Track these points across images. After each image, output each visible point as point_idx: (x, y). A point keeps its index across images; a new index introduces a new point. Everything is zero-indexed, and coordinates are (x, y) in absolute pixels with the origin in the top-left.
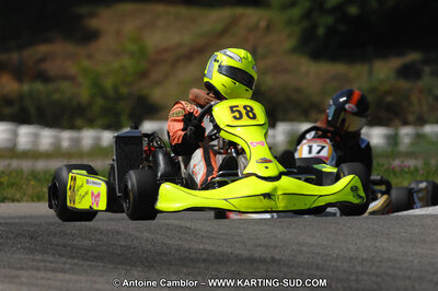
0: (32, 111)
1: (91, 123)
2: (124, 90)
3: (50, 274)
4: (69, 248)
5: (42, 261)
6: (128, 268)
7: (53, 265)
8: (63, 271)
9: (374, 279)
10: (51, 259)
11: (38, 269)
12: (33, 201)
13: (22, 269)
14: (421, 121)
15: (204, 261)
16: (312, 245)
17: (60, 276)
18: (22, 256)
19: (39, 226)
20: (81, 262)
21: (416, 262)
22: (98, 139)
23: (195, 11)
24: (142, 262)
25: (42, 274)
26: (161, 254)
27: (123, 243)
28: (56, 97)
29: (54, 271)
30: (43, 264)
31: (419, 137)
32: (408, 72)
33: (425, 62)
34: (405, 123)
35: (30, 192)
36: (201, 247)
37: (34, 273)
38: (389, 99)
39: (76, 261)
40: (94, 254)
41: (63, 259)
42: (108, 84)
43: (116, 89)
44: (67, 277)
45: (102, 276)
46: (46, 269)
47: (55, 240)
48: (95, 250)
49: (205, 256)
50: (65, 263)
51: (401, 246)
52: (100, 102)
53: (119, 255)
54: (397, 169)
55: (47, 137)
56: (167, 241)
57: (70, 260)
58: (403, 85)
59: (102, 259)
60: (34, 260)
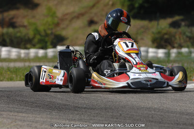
0: (8, 40)
1: (34, 46)
2: (49, 32)
3: (16, 114)
4: (24, 102)
5: (13, 108)
6: (51, 111)
8: (22, 112)
9: (160, 116)
10: (16, 107)
11: (11, 112)
12: (8, 81)
13: (4, 111)
14: (180, 47)
15: (85, 108)
17: (20, 114)
18: (4, 106)
19: (12, 92)
20: (30, 108)
21: (178, 109)
22: (37, 53)
24: (57, 109)
25: (12, 113)
26: (65, 105)
27: (49, 100)
28: (18, 35)
29: (17, 112)
30: (13, 109)
31: (179, 53)
32: (175, 25)
33: (182, 20)
34: (173, 47)
35: (7, 77)
37: (9, 113)
38: (166, 37)
39: (28, 108)
40: (36, 104)
41: (22, 107)
43: (45, 31)
44: (24, 115)
45: (39, 115)
46: (14, 111)
47: (18, 98)
49: (85, 106)
50: (23, 109)
51: (172, 102)
52: (38, 37)
53: (47, 105)
55: (14, 52)
56: (68, 99)
57: (25, 108)
58: (173, 30)
59: (39, 107)
60: (9, 107)
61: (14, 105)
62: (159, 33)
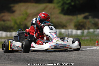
2: (22, 23)
4: (10, 59)
6: (23, 63)
7: (6, 62)
8: (8, 64)
9: (79, 64)
10: (6, 61)
11: (3, 64)
14: (89, 28)
16: (65, 57)
20: (13, 62)
23: (37, 5)
24: (26, 61)
26: (31, 60)
27: (22, 57)
29: (6, 64)
31: (88, 32)
32: (86, 18)
33: (90, 15)
34: (85, 29)
36: (40, 58)
37: (2, 64)
38: (82, 24)
39: (11, 61)
40: (15, 60)
41: (8, 61)
42: (18, 22)
43: (20, 23)
44: (10, 65)
46: (5, 63)
47: (7, 57)
48: (16, 59)
49: (40, 60)
50: (9, 62)
52: (16, 26)
53: (21, 60)
54: (84, 39)
56: (32, 57)
57: (10, 61)
58: (85, 20)
59: (17, 61)
60: (2, 61)
61: (5, 60)
62: (78, 22)
